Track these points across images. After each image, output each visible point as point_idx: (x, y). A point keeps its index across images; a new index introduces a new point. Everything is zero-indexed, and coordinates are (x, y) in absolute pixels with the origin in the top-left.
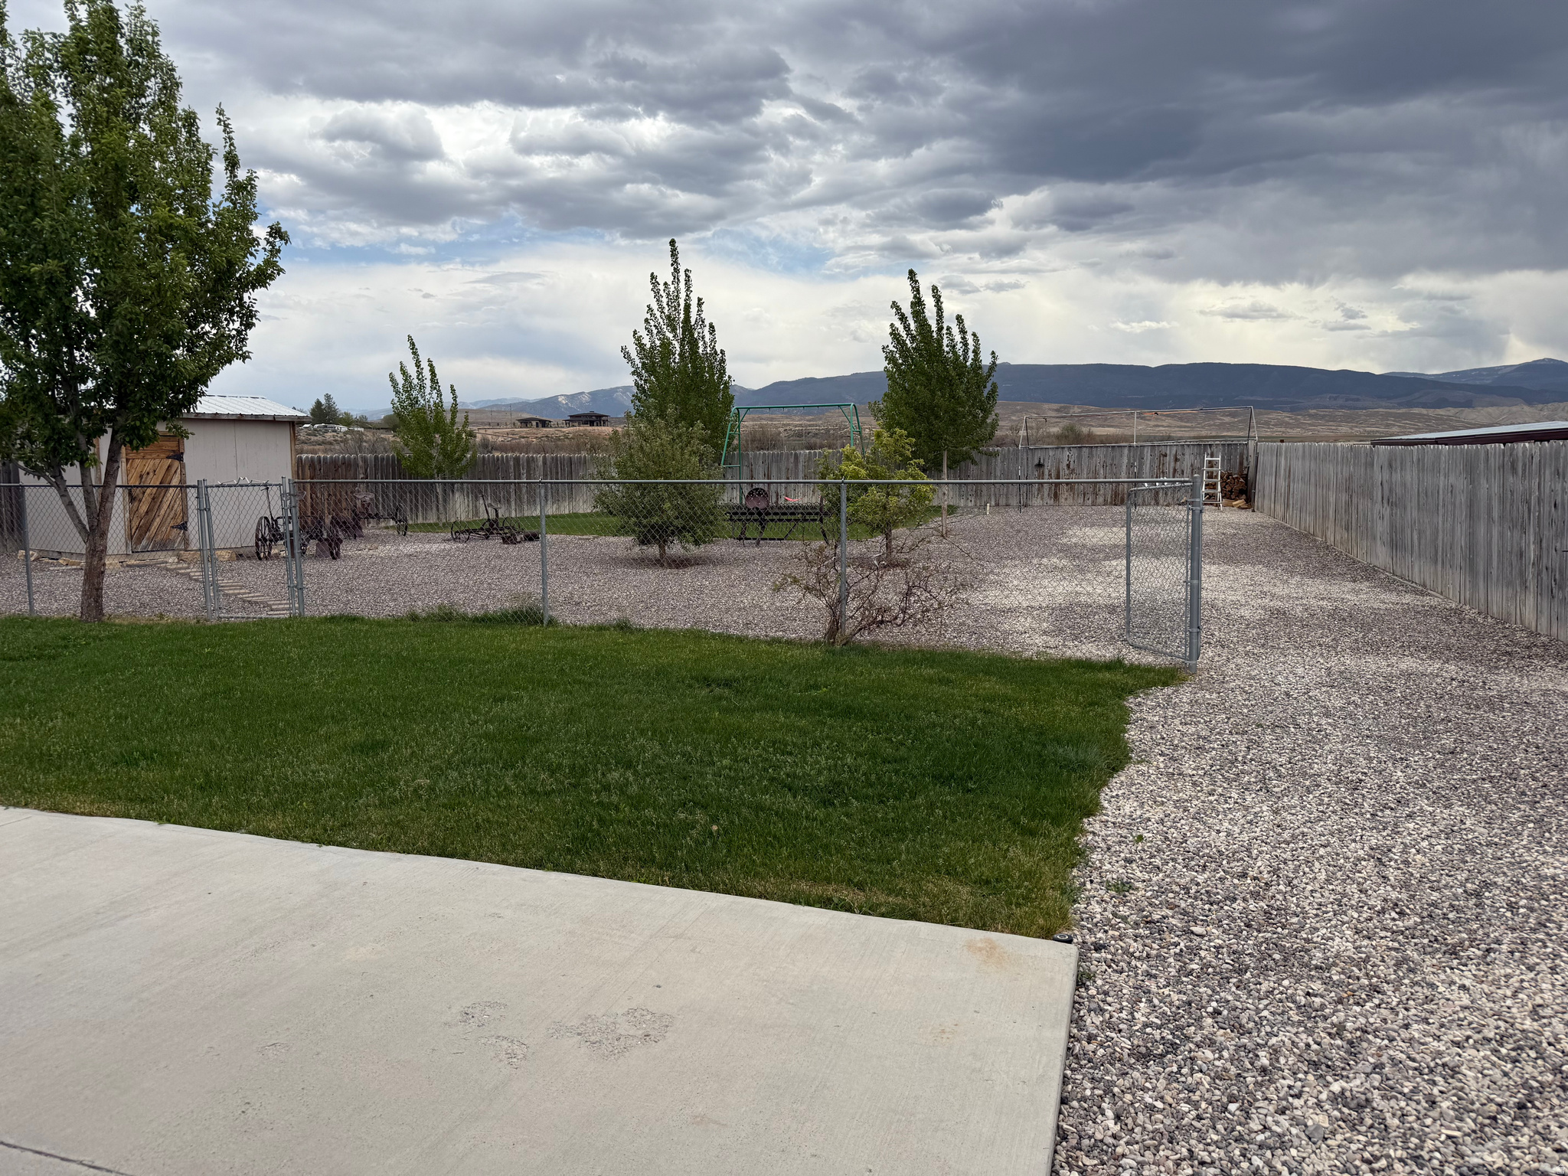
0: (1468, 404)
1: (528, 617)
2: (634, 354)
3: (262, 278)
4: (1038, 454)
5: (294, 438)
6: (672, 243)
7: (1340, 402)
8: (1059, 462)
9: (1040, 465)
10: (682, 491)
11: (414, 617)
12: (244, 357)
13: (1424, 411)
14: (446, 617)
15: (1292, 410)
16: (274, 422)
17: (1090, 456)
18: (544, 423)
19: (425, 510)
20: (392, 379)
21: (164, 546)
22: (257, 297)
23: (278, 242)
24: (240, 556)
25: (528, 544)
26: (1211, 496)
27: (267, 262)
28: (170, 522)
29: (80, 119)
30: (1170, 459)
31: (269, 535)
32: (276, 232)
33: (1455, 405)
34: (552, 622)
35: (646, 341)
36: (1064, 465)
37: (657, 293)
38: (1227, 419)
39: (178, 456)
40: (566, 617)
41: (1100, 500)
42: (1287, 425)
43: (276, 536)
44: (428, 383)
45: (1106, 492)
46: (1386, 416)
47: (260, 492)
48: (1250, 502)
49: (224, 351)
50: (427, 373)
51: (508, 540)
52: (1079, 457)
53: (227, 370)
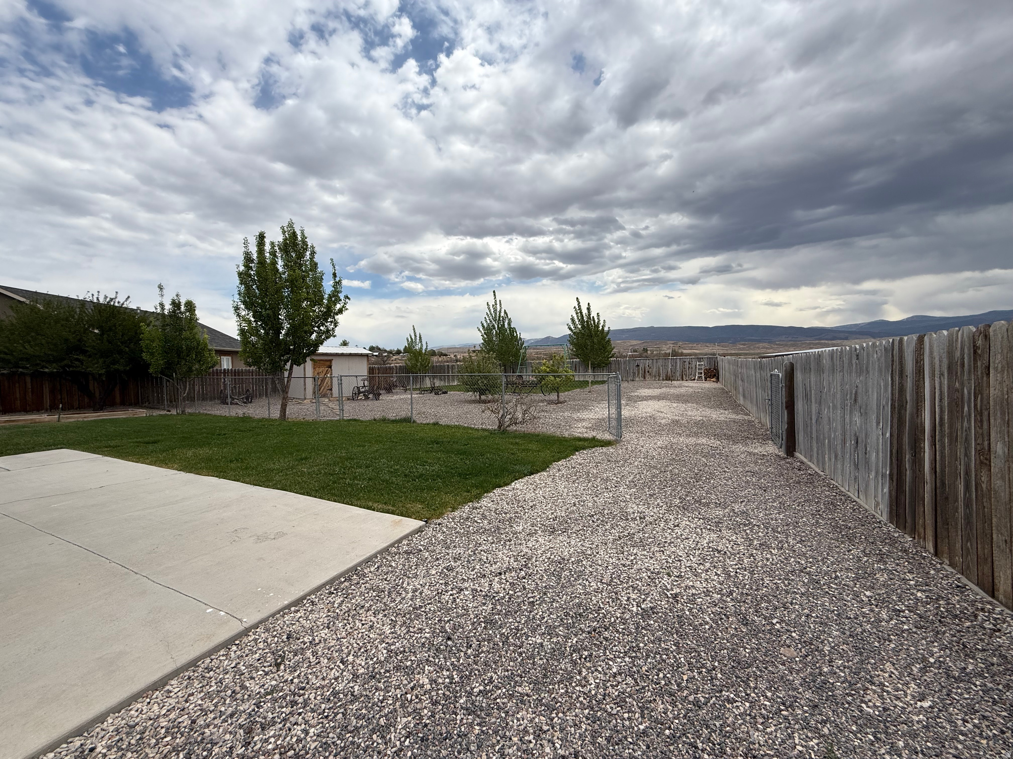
0: (846, 339)
1: (407, 420)
2: (481, 329)
3: (340, 311)
4: (637, 362)
5: (368, 360)
6: (494, 292)
7: (790, 339)
8: (645, 364)
9: (638, 366)
10: (486, 377)
11: (375, 420)
12: (334, 336)
13: (826, 342)
14: (384, 420)
15: (769, 342)
16: (361, 355)
17: (657, 362)
18: (446, 355)
19: (416, 383)
20: (408, 340)
21: (324, 396)
22: (339, 318)
23: (347, 300)
24: (348, 399)
25: (443, 395)
26: (699, 377)
27: (343, 307)
28: (327, 388)
29: (285, 266)
30: (687, 363)
31: (357, 392)
32: (347, 297)
33: (841, 339)
34: (414, 422)
35: (485, 325)
36: (647, 366)
37: (489, 308)
38: (741, 346)
39: (330, 367)
40: (420, 420)
41: (661, 378)
42: (767, 348)
43: (360, 393)
44: (418, 341)
45: (663, 375)
46: (810, 344)
47: (354, 378)
48: (718, 379)
49: (329, 334)
50: (418, 338)
51: (437, 394)
52: (653, 362)
53: (329, 340)
